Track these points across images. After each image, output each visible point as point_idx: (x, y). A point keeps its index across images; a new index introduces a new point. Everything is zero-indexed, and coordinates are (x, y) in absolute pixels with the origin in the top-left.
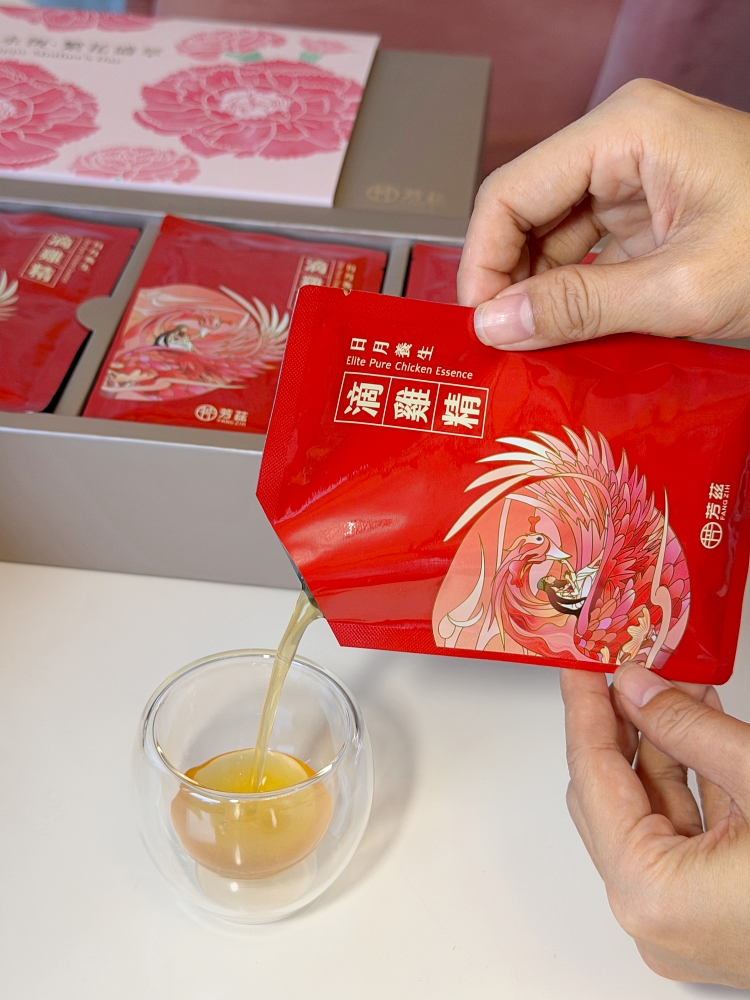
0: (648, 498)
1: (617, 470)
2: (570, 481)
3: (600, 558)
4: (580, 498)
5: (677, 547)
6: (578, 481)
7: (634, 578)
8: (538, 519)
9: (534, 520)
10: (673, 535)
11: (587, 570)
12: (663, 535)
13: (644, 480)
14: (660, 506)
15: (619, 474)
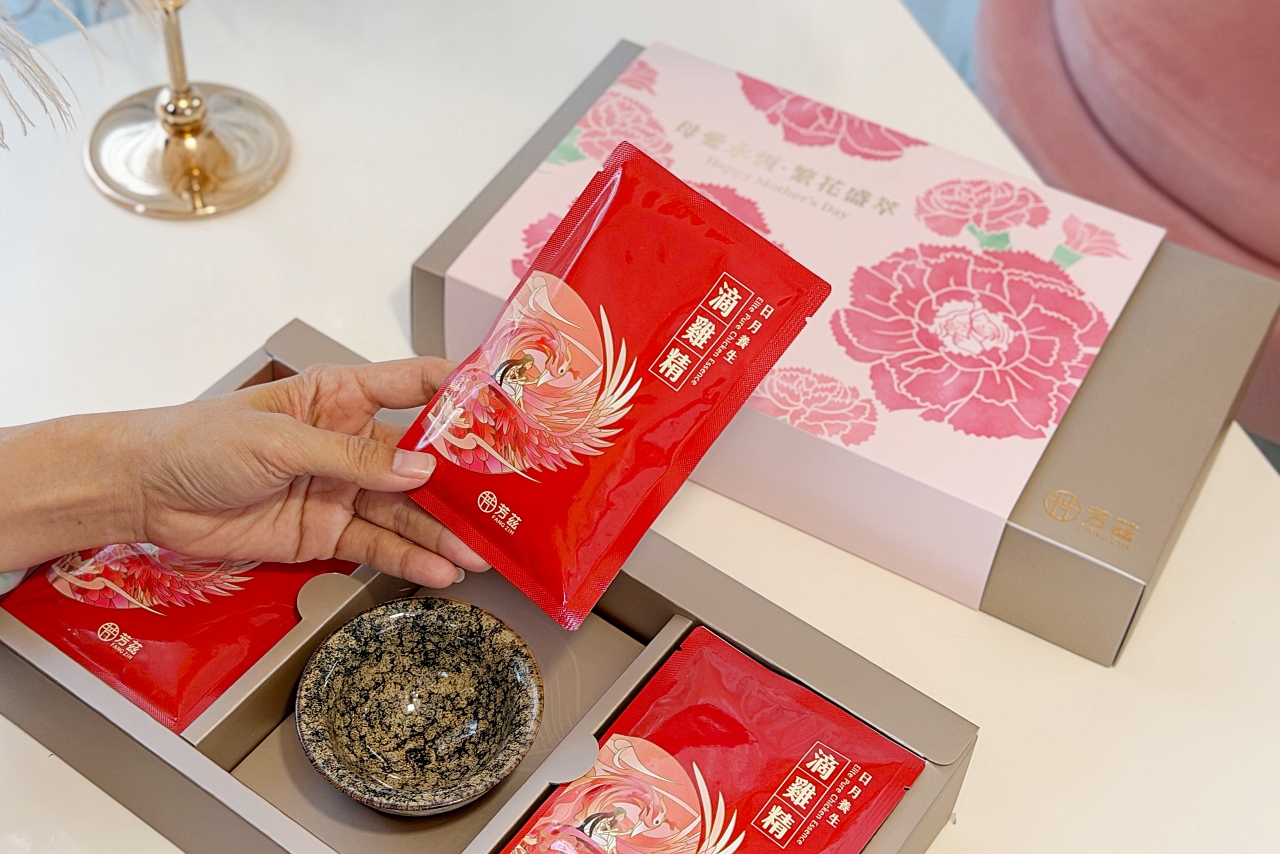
0: (540, 466)
1: (572, 452)
2: (584, 414)
3: (522, 408)
4: (570, 415)
5: (495, 470)
6: (581, 420)
7: (494, 427)
8: (575, 378)
9: (576, 374)
10: (506, 471)
11: (520, 394)
12: (510, 464)
13: (554, 469)
14: (530, 472)
15: (568, 451)
